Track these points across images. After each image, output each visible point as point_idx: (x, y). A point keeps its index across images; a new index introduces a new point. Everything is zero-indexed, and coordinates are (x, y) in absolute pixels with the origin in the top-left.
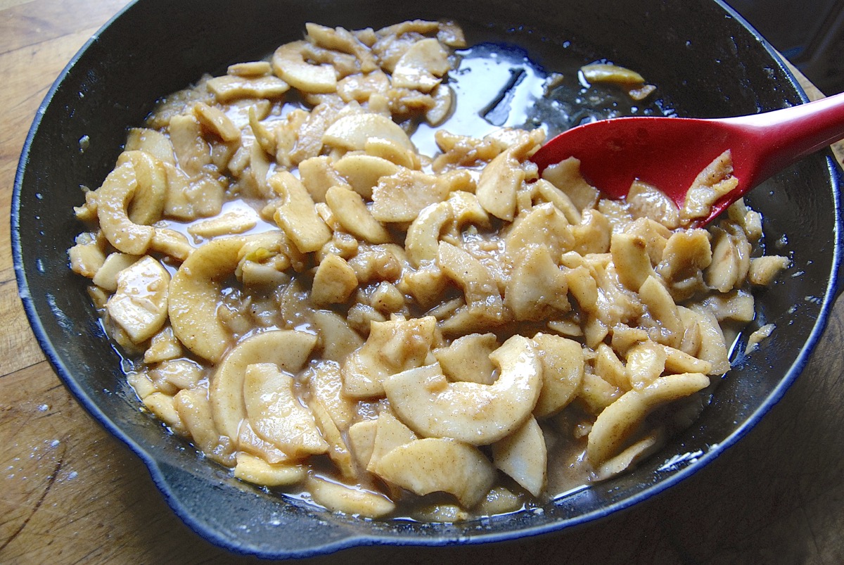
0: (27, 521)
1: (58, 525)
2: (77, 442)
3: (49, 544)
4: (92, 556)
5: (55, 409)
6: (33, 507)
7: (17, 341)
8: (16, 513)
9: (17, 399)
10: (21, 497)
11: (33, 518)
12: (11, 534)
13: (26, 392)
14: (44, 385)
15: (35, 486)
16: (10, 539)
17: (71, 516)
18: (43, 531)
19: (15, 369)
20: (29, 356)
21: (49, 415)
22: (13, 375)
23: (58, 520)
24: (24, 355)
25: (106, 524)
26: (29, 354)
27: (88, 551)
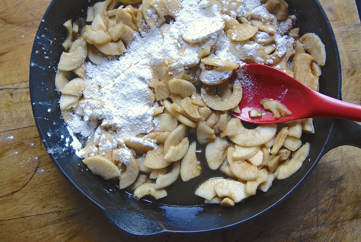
0: (28, 183)
1: (38, 186)
2: (43, 160)
3: (35, 191)
4: (48, 198)
5: (36, 146)
6: (30, 178)
7: (23, 116)
8: (24, 179)
9: (23, 139)
10: (25, 174)
11: (29, 182)
12: (23, 185)
13: (26, 137)
14: (32, 136)
15: (30, 172)
16: (23, 187)
17: (42, 184)
18: (33, 187)
19: (22, 127)
20: (27, 123)
21: (34, 148)
22: (21, 129)
23: (37, 184)
24: (25, 122)
25: (53, 189)
26: (27, 122)
27: (47, 196)
